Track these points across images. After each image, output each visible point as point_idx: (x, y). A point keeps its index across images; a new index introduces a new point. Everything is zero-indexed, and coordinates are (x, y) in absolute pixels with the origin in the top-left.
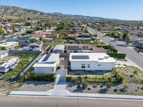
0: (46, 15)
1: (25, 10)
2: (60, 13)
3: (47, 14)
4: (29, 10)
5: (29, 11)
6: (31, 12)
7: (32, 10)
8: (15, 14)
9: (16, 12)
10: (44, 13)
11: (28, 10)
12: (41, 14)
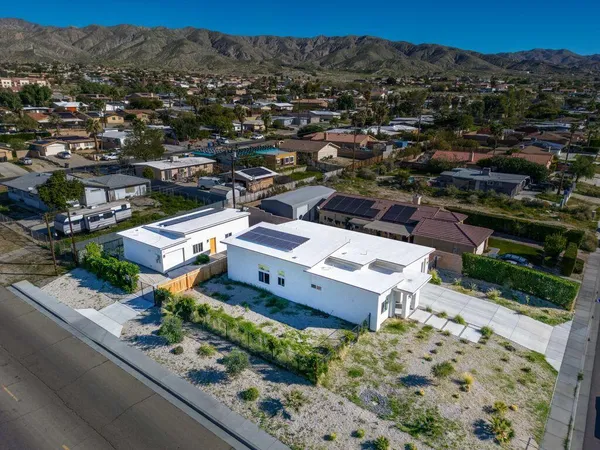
0: (482, 62)
1: (398, 46)
2: (560, 52)
3: (486, 58)
4: (415, 47)
5: (411, 51)
6: (421, 53)
7: (424, 47)
8: (360, 64)
9: (363, 58)
10: (473, 53)
11: (410, 45)
12: (461, 58)
